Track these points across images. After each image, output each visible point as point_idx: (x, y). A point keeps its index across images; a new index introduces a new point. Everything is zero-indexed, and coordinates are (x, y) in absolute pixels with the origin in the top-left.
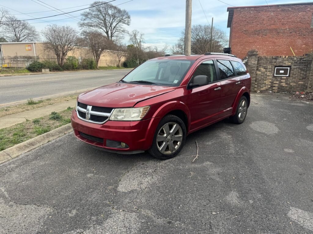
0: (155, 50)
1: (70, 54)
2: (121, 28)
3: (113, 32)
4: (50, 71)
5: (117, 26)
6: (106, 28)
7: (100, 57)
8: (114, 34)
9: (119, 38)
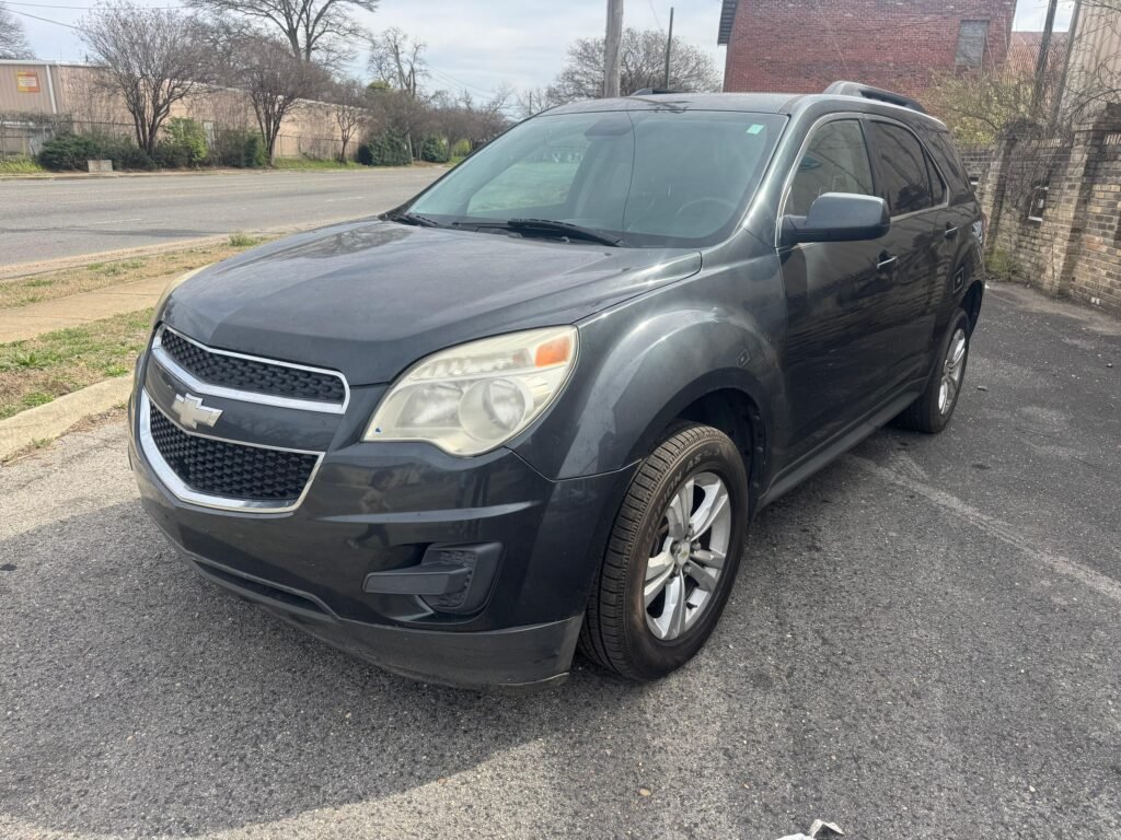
0: (463, 105)
1: (179, 110)
2: (345, 18)
3: (315, 34)
4: (114, 168)
5: (331, 10)
6: (288, 16)
7: (281, 125)
8: (319, 40)
9: (335, 55)
